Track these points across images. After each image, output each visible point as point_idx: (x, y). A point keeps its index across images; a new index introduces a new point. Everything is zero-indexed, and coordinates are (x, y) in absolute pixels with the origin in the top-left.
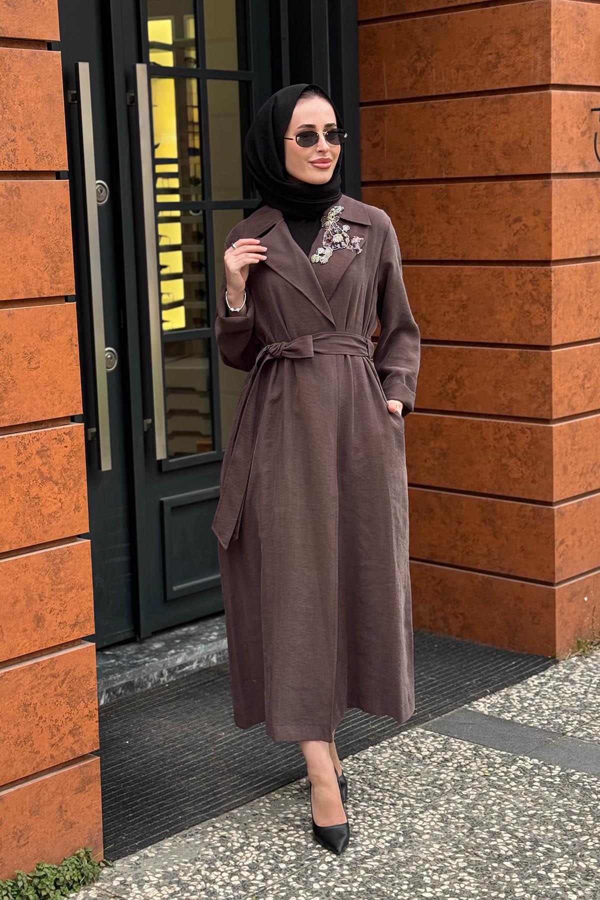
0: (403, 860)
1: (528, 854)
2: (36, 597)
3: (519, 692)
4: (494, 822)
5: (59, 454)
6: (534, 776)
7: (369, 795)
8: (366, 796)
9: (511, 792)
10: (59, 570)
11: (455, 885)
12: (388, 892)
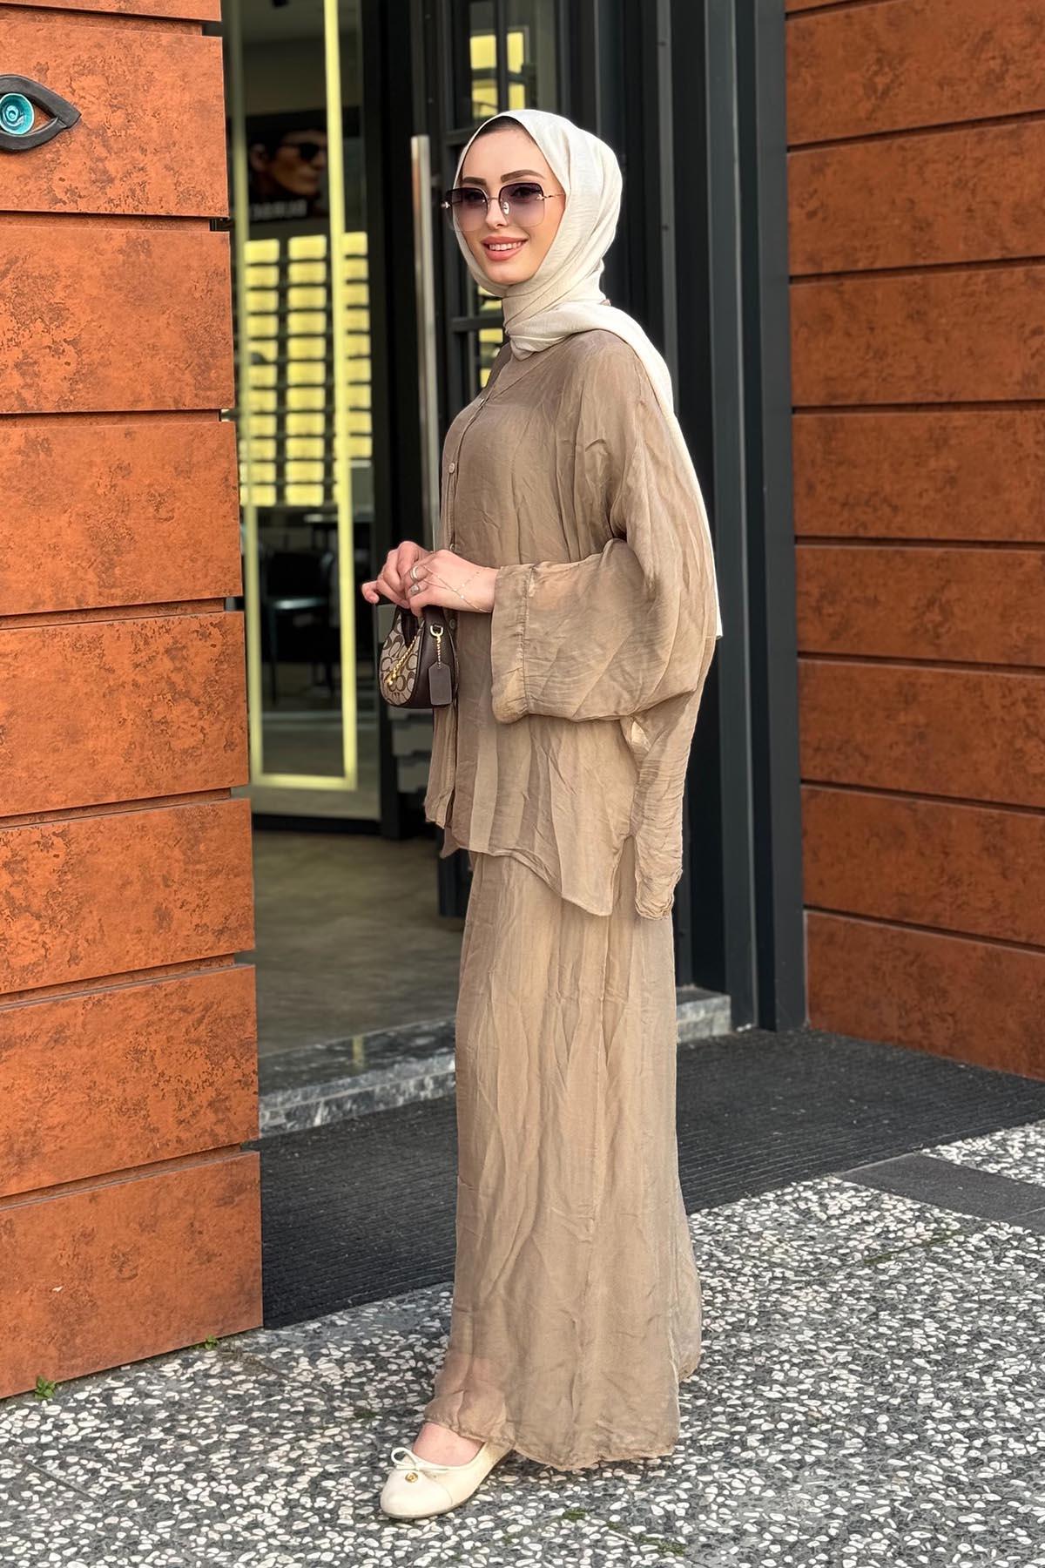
0: (747, 1347)
1: (959, 1351)
2: (159, 880)
3: (1027, 1136)
4: (917, 1306)
5: (201, 656)
6: (1007, 1249)
7: (720, 1262)
8: (715, 1264)
9: (960, 1268)
10: (197, 841)
11: (823, 1384)
12: (709, 1388)
